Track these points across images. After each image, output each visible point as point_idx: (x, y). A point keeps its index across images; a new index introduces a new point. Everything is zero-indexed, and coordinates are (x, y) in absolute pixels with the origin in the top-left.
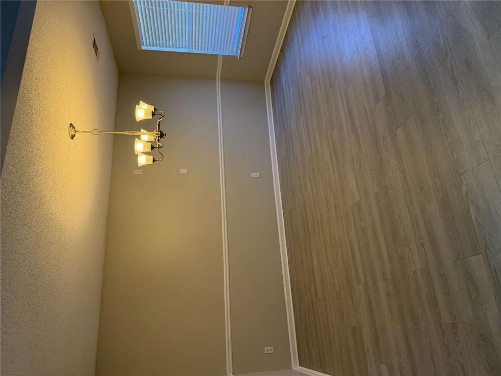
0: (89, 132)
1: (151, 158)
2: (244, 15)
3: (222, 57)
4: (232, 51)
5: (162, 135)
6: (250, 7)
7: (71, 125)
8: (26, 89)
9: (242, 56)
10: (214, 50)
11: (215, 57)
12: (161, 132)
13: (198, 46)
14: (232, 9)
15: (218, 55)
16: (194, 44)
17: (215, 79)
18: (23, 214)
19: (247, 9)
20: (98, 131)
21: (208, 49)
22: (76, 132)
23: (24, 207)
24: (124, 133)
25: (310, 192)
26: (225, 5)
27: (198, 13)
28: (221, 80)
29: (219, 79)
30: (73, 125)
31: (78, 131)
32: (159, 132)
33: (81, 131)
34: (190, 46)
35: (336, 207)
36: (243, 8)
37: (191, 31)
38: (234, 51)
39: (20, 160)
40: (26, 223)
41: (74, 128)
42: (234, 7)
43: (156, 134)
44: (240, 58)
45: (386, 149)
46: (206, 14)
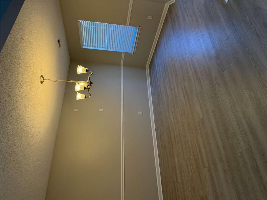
0: (51, 80)
1: (84, 95)
2: (136, 31)
3: (124, 53)
4: (130, 50)
5: (91, 83)
6: (139, 27)
7: (42, 76)
8: (19, 47)
9: (135, 53)
10: (120, 49)
11: (121, 53)
12: (90, 81)
13: (112, 47)
14: (130, 28)
15: (122, 52)
16: (110, 46)
17: (120, 65)
18: (7, 114)
19: (138, 27)
20: (56, 80)
21: (117, 49)
22: (44, 80)
23: (9, 110)
24: (70, 81)
25: (172, 120)
26: (127, 25)
27: (113, 30)
28: (123, 65)
29: (122, 65)
30: (43, 76)
31: (45, 80)
32: (89, 81)
33: (47, 80)
34: (108, 47)
35: (188, 124)
36: (136, 27)
37: (109, 39)
38: (131, 50)
39: (10, 83)
40: (9, 120)
41: (43, 77)
42: (131, 27)
43: (88, 82)
44: (133, 54)
45: (217, 84)
46: (117, 30)
